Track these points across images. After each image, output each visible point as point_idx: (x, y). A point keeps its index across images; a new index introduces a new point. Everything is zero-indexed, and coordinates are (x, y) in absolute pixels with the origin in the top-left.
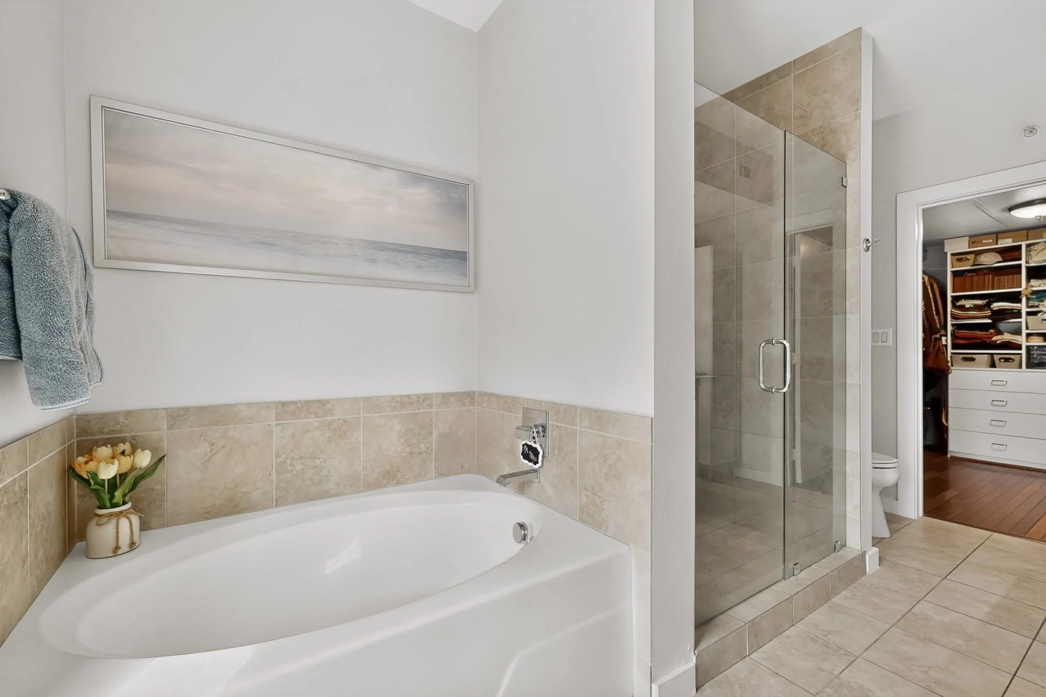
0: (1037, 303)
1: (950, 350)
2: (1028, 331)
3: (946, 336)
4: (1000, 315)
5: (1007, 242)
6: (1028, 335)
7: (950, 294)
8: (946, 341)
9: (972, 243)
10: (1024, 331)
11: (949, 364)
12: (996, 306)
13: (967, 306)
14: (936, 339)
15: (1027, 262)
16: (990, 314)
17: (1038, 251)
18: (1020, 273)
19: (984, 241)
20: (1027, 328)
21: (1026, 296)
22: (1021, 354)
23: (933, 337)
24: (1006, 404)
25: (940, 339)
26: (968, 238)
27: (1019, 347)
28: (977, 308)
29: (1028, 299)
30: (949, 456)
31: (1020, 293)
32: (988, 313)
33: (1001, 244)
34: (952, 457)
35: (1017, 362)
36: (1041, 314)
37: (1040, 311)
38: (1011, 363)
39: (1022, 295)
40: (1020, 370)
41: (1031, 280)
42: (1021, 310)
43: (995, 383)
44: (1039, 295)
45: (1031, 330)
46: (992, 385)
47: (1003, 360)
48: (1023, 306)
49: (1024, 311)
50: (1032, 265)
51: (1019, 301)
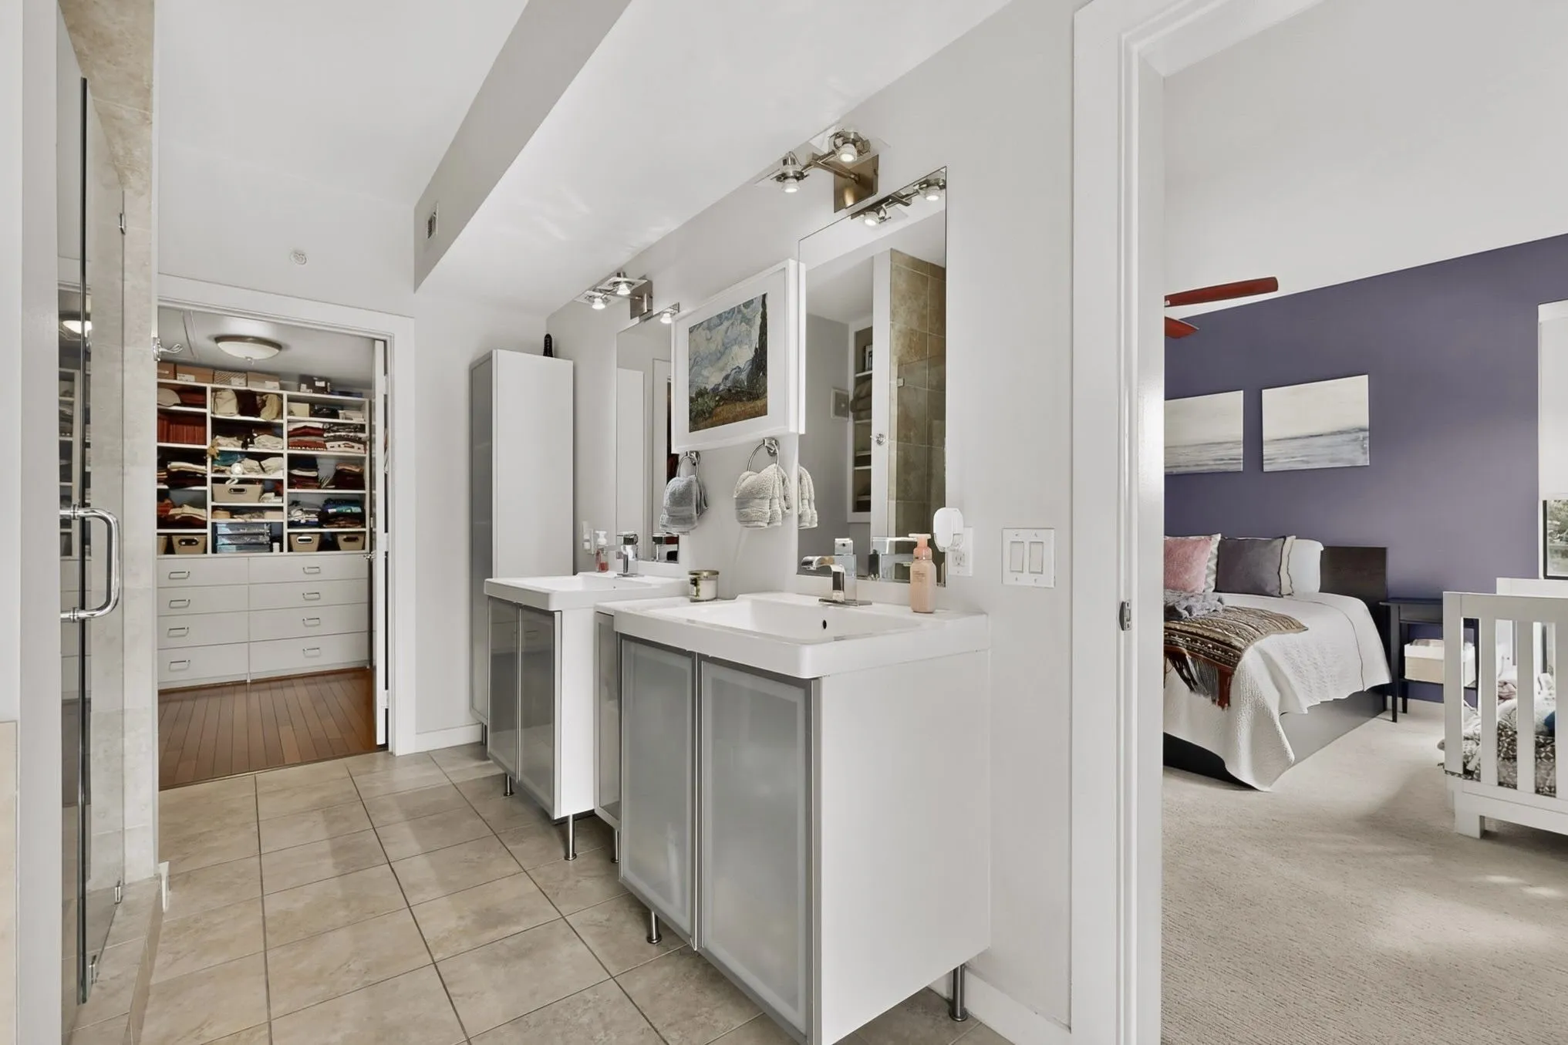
0: (223, 468)
2: (215, 504)
4: (179, 480)
5: (188, 380)
6: (214, 508)
10: (210, 504)
12: (174, 466)
15: (213, 413)
16: (166, 477)
17: (224, 400)
18: (204, 424)
20: (213, 500)
21: (212, 456)
22: (204, 534)
24: (188, 605)
27: (203, 525)
29: (214, 460)
31: (204, 452)
32: (164, 475)
33: (182, 380)
35: (201, 545)
36: (227, 483)
37: (228, 479)
38: (194, 547)
39: (208, 456)
40: (205, 555)
41: (218, 437)
42: (206, 474)
43: (172, 576)
44: (228, 458)
45: (217, 502)
46: (170, 578)
47: (183, 543)
48: (208, 470)
49: (210, 476)
50: (218, 416)
51: (204, 463)
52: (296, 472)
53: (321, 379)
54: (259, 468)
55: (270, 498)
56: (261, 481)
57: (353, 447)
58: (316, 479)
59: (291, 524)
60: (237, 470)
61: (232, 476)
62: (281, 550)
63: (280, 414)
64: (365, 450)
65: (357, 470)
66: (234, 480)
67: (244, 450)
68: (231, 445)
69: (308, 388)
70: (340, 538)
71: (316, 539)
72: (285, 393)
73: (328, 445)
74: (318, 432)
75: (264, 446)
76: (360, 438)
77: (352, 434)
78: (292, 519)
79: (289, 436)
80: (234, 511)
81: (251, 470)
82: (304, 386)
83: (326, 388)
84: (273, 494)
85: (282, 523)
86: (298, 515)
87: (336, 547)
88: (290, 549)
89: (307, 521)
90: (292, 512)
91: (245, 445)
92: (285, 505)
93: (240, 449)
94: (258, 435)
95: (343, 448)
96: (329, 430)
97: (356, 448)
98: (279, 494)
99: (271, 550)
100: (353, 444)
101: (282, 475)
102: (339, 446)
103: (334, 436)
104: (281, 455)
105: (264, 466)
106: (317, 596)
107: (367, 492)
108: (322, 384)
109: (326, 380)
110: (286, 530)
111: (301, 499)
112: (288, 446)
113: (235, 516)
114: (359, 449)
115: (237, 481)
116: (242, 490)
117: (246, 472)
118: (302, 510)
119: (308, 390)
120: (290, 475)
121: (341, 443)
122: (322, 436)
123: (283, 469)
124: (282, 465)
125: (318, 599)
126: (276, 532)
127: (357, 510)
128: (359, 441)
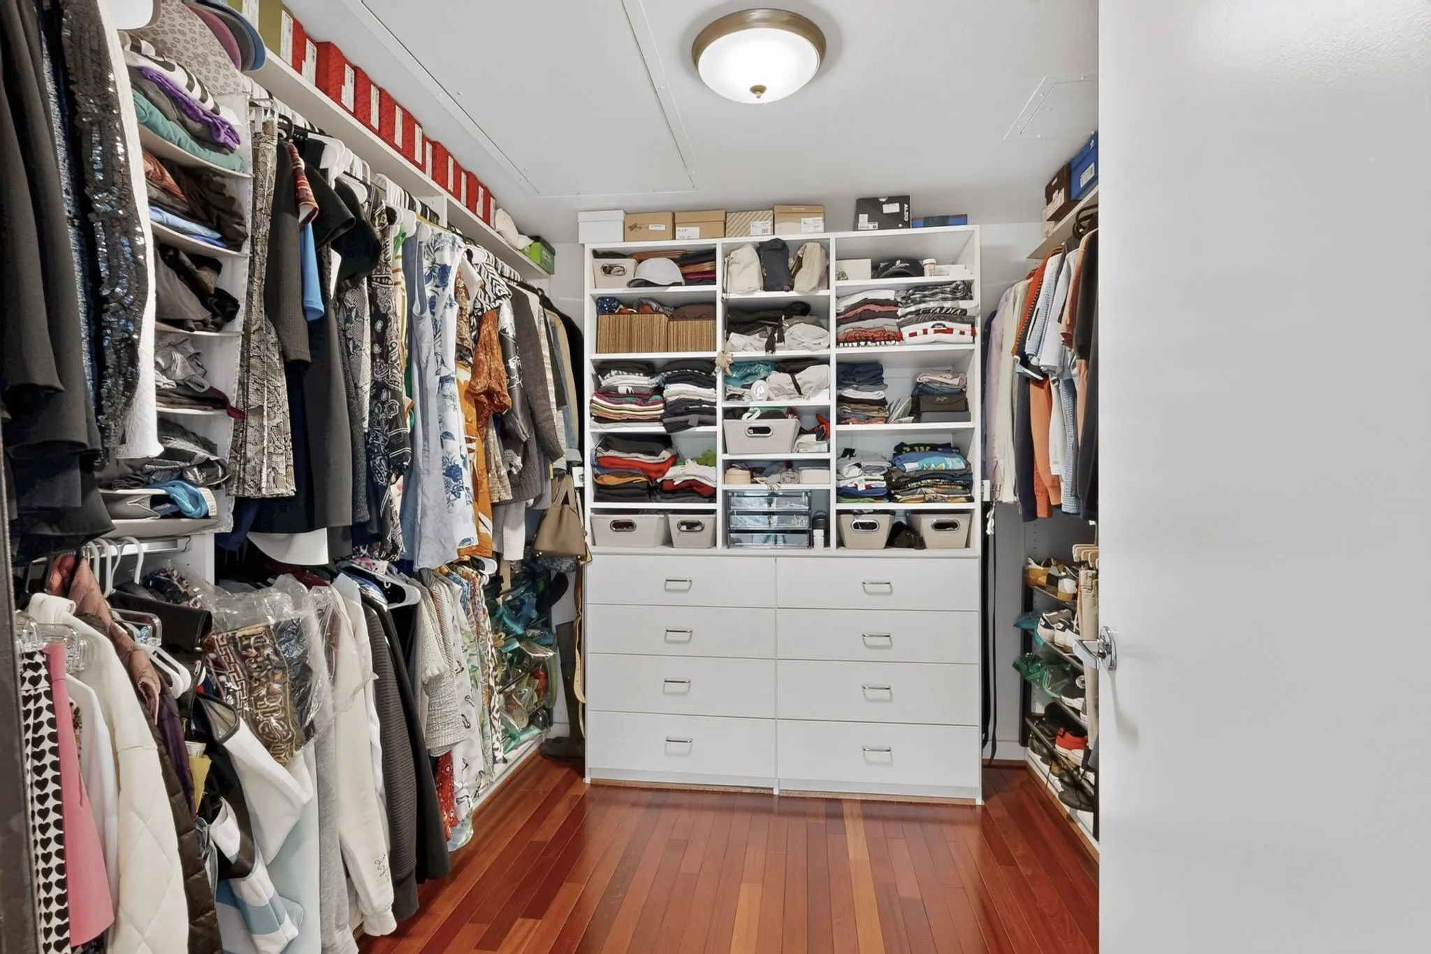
0: (739, 391)
1: (590, 503)
2: (727, 457)
3: (582, 465)
4: (681, 414)
5: (690, 238)
6: (729, 465)
7: (590, 355)
8: (582, 477)
9: (632, 227)
10: (721, 456)
11: (588, 540)
12: (675, 391)
13: (622, 390)
14: (560, 475)
15: (724, 291)
16: (662, 411)
17: (743, 264)
18: (713, 316)
19: (651, 228)
20: (725, 451)
21: (724, 370)
22: (713, 512)
23: (551, 467)
24: (689, 641)
25: (569, 471)
26: (622, 213)
27: (710, 495)
28: (640, 396)
29: (726, 378)
30: (587, 780)
31: (711, 363)
32: (657, 410)
33: (683, 239)
34: (596, 785)
35: (708, 531)
36: (746, 415)
37: (746, 410)
38: (698, 534)
39: (717, 369)
40: (712, 551)
41: (732, 335)
42: (715, 404)
43: (671, 585)
44: (745, 370)
45: (731, 454)
46: (667, 590)
47: (684, 528)
48: (716, 396)
49: (720, 406)
50: (733, 296)
51: (712, 384)
52: (849, 393)
53: (891, 200)
54: (792, 387)
55: (808, 445)
56: (792, 411)
57: (950, 331)
58: (882, 403)
59: (843, 494)
60: (761, 394)
61: (751, 404)
62: (827, 543)
63: (824, 280)
64: (974, 334)
65: (956, 381)
66: (754, 413)
67: (769, 355)
68: (749, 347)
69: (870, 220)
70: (926, 523)
71: (885, 523)
72: (832, 237)
73: (906, 331)
74: (886, 308)
75: (801, 345)
76: (964, 311)
77: (948, 304)
78: (842, 484)
79: (839, 323)
80: (757, 470)
81: (780, 391)
82: (863, 218)
83: (900, 214)
84: (814, 436)
85: (829, 490)
86: (855, 478)
87: (918, 542)
88: (841, 543)
89: (868, 487)
90: (845, 471)
91: (770, 347)
92: (832, 456)
93: (762, 354)
94: (791, 326)
95: (931, 336)
96: (907, 300)
97: (956, 332)
98: (823, 435)
99: (811, 544)
100: (949, 324)
101: (826, 398)
102: (925, 332)
103: (917, 312)
104: (826, 361)
105: (799, 382)
106: (886, 641)
107: (975, 423)
108: (893, 208)
109: (903, 200)
110: (834, 507)
111: (857, 445)
112: (838, 344)
113: (757, 479)
114: (962, 333)
115: (758, 414)
116: (766, 430)
117: (772, 396)
118: (858, 465)
119: (871, 226)
120: (841, 400)
121: (928, 325)
122: (893, 315)
123: (829, 387)
124: (828, 380)
125: (890, 647)
126: (818, 507)
127: (954, 463)
128: (962, 316)
